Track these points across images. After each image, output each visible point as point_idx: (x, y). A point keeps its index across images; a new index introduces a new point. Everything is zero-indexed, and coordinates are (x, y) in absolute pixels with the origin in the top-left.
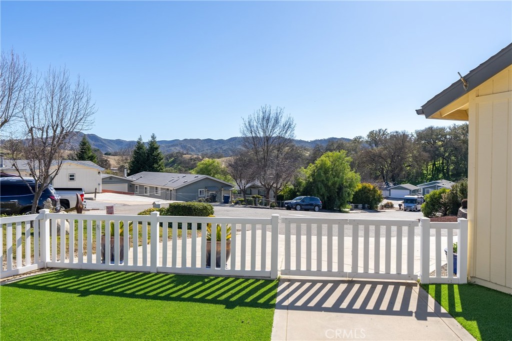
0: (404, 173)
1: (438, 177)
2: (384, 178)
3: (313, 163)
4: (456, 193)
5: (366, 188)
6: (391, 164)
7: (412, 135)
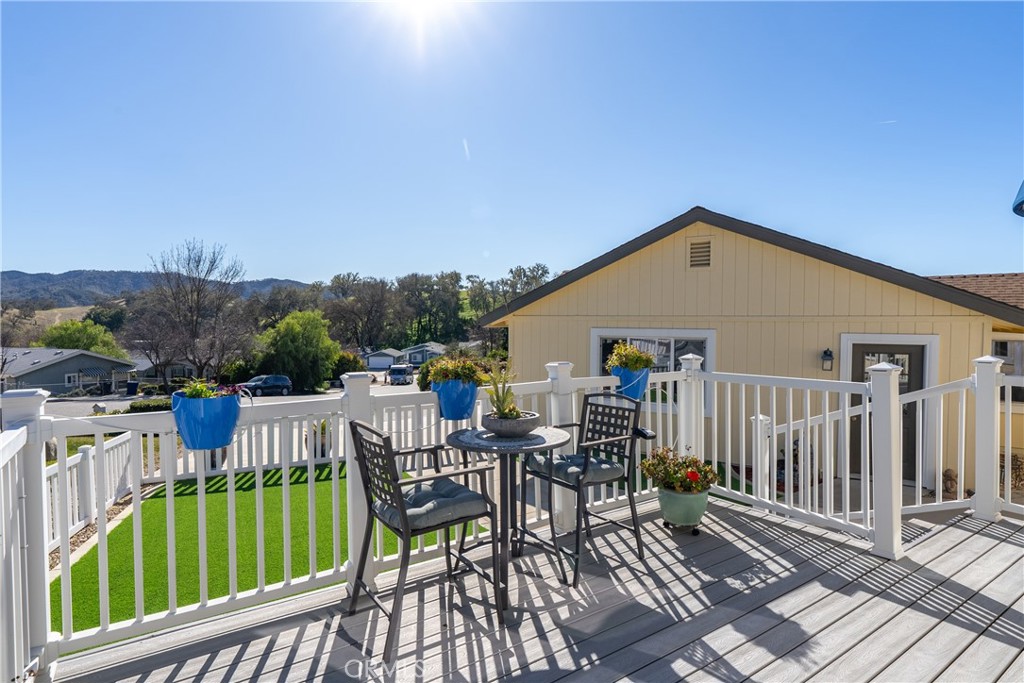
1: (425, 338)
2: (358, 343)
3: (274, 327)
5: (344, 358)
6: (366, 322)
7: (393, 284)
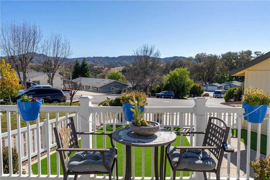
0: (214, 77)
1: (232, 79)
2: (204, 80)
4: (241, 90)
5: (195, 86)
6: (208, 72)
7: (220, 57)
